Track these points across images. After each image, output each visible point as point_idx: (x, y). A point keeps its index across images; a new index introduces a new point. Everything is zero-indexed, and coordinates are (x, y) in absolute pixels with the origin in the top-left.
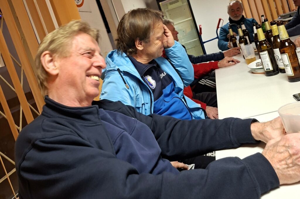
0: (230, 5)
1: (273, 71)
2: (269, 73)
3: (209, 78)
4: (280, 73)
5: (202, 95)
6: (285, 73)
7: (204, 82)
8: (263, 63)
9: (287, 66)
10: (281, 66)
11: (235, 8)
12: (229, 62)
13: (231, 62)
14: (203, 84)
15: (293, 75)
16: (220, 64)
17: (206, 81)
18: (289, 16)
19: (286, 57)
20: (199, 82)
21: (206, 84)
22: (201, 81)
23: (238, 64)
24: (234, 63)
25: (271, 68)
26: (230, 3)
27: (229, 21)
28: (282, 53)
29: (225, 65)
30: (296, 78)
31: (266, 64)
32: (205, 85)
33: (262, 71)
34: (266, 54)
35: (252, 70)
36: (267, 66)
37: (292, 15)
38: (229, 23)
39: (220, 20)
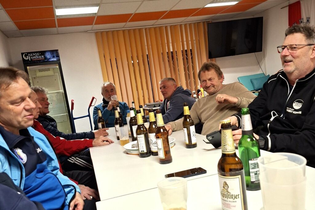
0: (105, 86)
1: (147, 153)
2: (142, 155)
3: (79, 157)
4: (151, 156)
5: (73, 173)
6: (158, 155)
7: (74, 160)
8: (139, 145)
9: (160, 149)
10: (154, 149)
11: (109, 90)
12: (104, 141)
13: (105, 142)
14: (72, 162)
15: (164, 158)
16: (95, 142)
17: (76, 159)
18: (154, 106)
19: (160, 142)
20: (68, 160)
21: (76, 162)
22: (70, 158)
23: (112, 144)
24: (108, 143)
25: (145, 151)
26: (104, 84)
27: (102, 102)
28: (157, 137)
29: (100, 144)
30: (166, 161)
31: (141, 146)
32: (74, 163)
33: (137, 152)
34: (142, 137)
35: (128, 151)
36: (142, 148)
37: (156, 106)
38: (103, 104)
39: (93, 98)
